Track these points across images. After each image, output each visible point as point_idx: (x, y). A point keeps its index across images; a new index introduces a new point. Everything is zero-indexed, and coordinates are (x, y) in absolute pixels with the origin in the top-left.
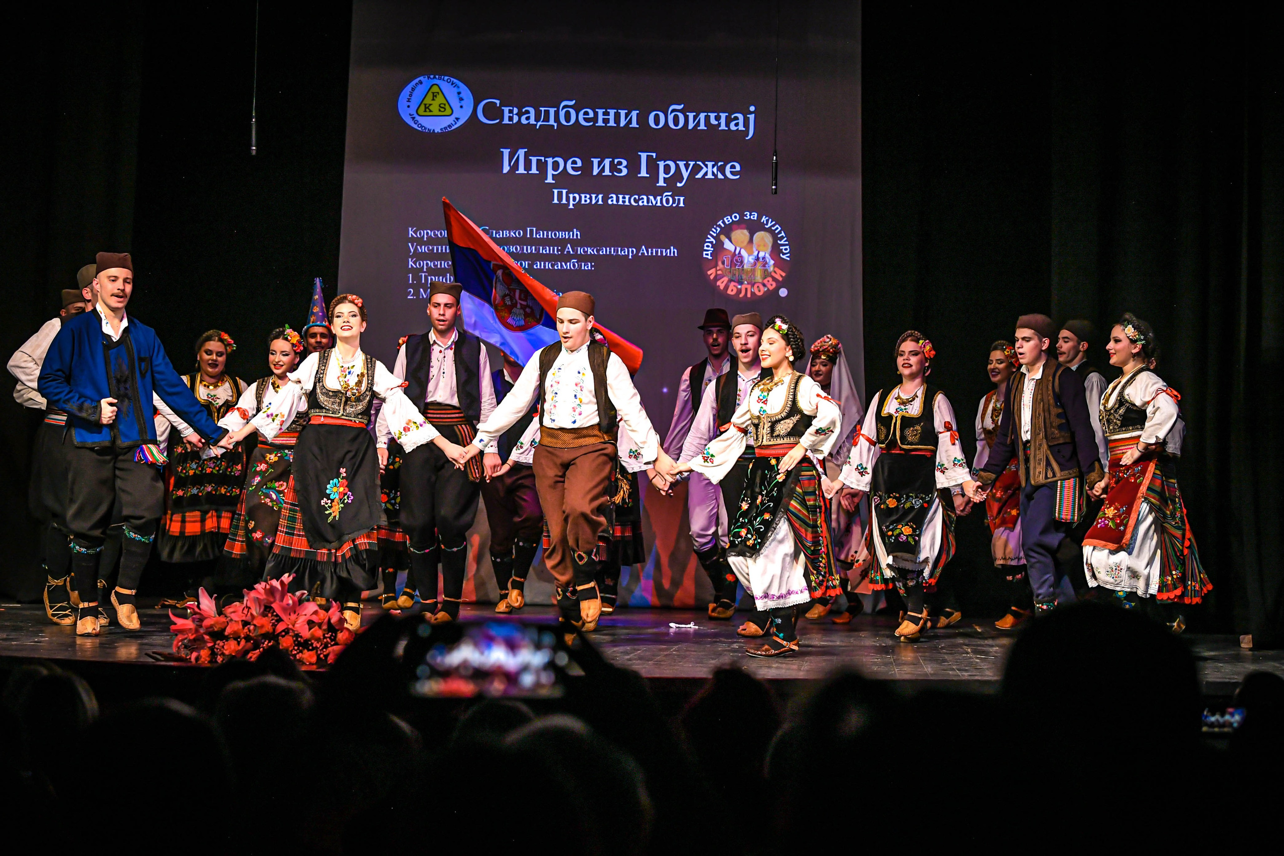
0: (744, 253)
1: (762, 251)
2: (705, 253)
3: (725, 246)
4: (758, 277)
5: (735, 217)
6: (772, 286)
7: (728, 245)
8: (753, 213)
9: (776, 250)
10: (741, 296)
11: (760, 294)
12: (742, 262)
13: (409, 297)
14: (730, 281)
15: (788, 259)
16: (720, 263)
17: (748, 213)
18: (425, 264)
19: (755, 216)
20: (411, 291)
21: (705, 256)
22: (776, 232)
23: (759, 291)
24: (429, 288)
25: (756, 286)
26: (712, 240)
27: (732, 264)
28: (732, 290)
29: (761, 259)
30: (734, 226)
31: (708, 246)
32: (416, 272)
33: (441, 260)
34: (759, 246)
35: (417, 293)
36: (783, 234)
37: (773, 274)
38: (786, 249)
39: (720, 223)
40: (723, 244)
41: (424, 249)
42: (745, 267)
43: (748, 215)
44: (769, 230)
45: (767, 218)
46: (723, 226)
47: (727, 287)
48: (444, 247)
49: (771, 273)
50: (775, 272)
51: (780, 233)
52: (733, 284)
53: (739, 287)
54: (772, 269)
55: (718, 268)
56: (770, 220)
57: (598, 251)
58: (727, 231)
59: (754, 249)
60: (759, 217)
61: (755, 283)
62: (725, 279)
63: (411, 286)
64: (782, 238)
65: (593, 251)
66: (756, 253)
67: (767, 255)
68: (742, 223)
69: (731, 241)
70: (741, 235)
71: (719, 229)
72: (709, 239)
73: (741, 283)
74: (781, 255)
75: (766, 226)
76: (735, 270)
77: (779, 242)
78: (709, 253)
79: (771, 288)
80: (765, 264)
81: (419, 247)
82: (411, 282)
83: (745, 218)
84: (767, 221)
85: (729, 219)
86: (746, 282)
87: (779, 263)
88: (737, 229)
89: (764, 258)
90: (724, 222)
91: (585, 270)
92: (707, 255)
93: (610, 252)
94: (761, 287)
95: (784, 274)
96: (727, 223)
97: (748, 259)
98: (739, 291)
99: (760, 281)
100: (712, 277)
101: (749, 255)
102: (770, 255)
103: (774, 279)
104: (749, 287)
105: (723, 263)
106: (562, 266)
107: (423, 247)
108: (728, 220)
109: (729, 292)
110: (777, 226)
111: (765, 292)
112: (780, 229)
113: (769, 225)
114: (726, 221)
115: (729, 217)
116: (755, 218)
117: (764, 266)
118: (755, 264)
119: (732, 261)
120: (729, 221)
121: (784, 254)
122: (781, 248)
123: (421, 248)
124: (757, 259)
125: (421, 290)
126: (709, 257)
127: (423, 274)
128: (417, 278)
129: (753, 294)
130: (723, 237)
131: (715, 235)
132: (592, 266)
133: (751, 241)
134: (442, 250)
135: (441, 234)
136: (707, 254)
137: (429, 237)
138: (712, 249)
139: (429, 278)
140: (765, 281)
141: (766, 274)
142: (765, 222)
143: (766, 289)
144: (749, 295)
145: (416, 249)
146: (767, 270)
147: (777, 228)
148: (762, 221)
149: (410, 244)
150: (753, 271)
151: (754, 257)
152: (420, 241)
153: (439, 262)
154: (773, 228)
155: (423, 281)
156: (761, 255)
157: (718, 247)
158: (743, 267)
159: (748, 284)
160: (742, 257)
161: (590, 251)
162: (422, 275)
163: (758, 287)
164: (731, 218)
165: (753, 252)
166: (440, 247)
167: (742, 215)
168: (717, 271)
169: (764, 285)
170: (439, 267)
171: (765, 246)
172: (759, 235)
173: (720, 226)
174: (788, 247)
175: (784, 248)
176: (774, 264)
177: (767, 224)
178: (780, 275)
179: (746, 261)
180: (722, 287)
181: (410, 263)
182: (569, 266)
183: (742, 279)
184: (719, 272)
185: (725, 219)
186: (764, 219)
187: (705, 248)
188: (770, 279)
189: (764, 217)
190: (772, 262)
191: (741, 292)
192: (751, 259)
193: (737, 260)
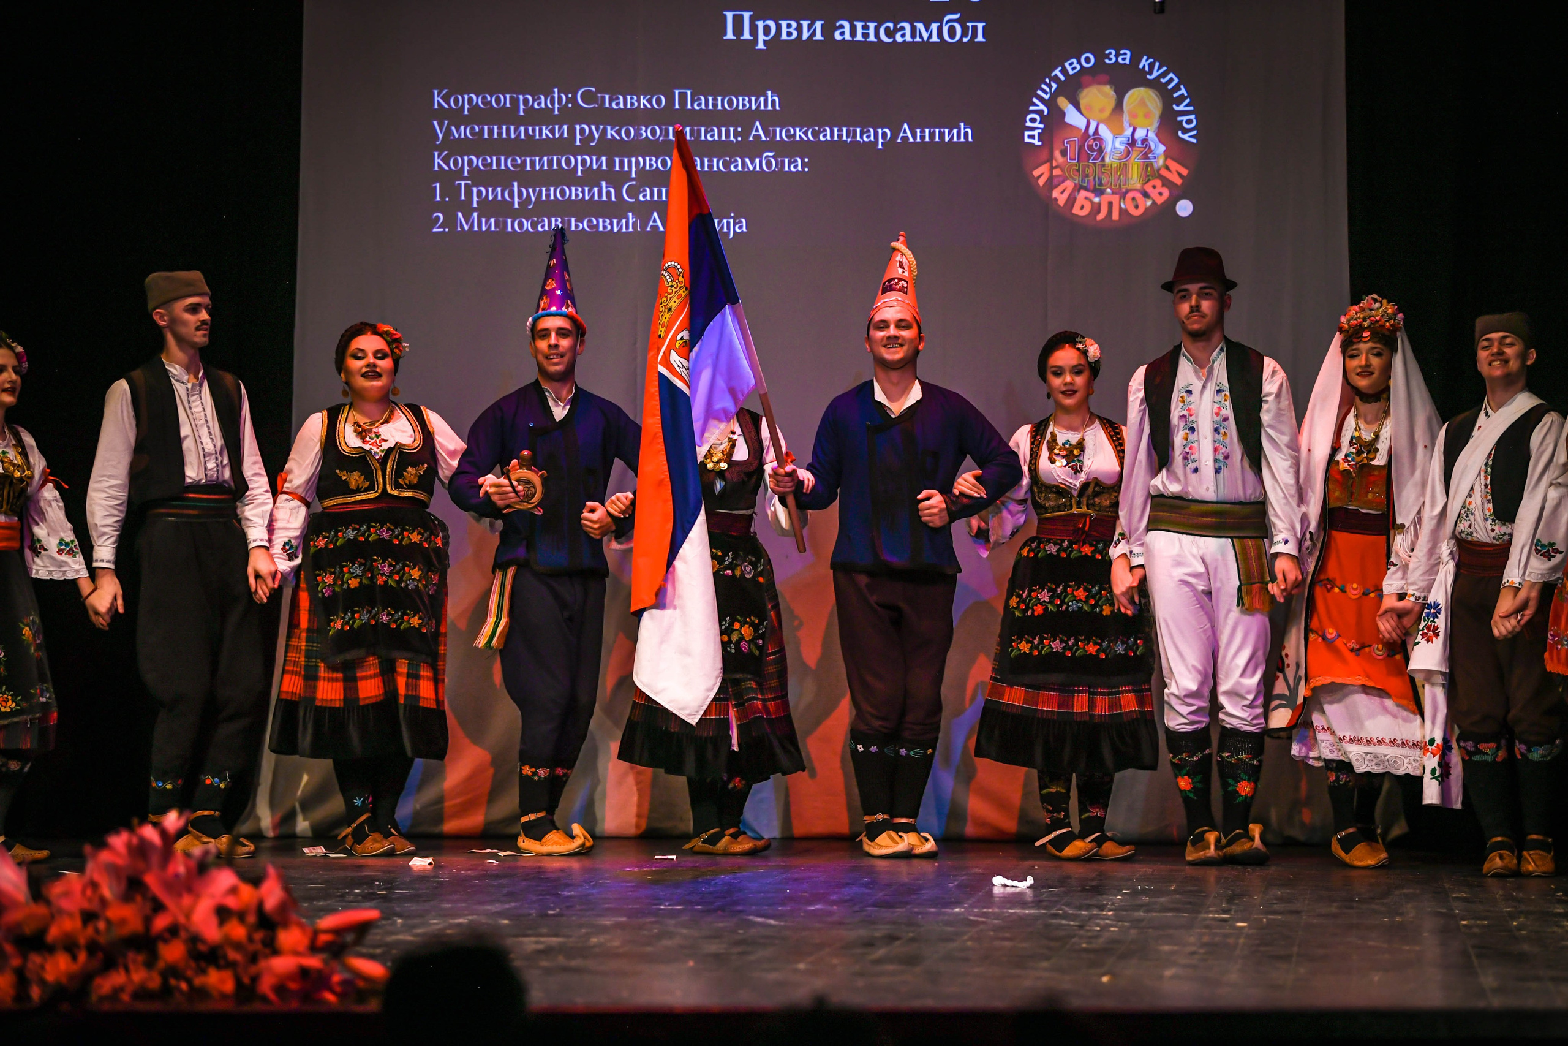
0: (1105, 132)
1: (1142, 127)
2: (1027, 133)
3: (1068, 120)
4: (1134, 178)
5: (1087, 60)
6: (1160, 195)
7: (1073, 118)
8: (1122, 52)
9: (1169, 124)
10: (1100, 217)
11: (1136, 213)
12: (1101, 150)
13: (435, 230)
14: (1079, 188)
15: (1194, 141)
16: (1057, 154)
17: (1113, 52)
18: (465, 162)
19: (1126, 57)
20: (438, 217)
21: (1027, 140)
22: (1170, 87)
23: (1137, 207)
24: (475, 210)
25: (1130, 195)
26: (1042, 107)
27: (1082, 155)
28: (1082, 207)
29: (1139, 144)
30: (1086, 79)
31: (1033, 120)
32: (449, 178)
33: (498, 154)
34: (1134, 116)
35: (450, 221)
36: (1183, 91)
37: (1164, 172)
38: (1189, 121)
39: (1057, 72)
40: (1063, 114)
41: (464, 132)
42: (1107, 160)
43: (1112, 56)
44: (1155, 85)
45: (1151, 60)
46: (1062, 78)
47: (1071, 201)
48: (504, 127)
49: (1159, 170)
50: (1167, 168)
51: (1177, 88)
52: (1083, 193)
53: (1096, 200)
54: (1161, 162)
55: (1054, 164)
56: (1157, 64)
57: (815, 134)
58: (1071, 89)
59: (1126, 124)
60: (1136, 60)
61: (1128, 191)
62: (1069, 184)
63: (439, 207)
64: (1181, 99)
65: (806, 133)
66: (1129, 132)
67: (1152, 135)
68: (1100, 73)
69: (1077, 107)
70: (1098, 96)
71: (1054, 86)
72: (1036, 105)
73: (1100, 192)
74: (1180, 133)
75: (1149, 77)
76: (1088, 166)
77: (1174, 107)
78: (1036, 133)
79: (1160, 201)
80: (1147, 153)
81: (453, 128)
82: (438, 199)
83: (1107, 61)
84: (1151, 66)
85: (1075, 64)
86: (1109, 190)
87: (1177, 150)
88: (1087, 86)
89: (1144, 141)
90: (1064, 71)
91: (791, 171)
92: (1030, 137)
93: (840, 136)
94: (1138, 196)
95: (1185, 172)
96: (1071, 72)
97: (1113, 144)
98: (1096, 209)
99: (1138, 186)
100: (1041, 182)
101: (1116, 136)
102: (1157, 135)
103: (1166, 183)
104: (1115, 199)
105: (1064, 153)
106: (744, 164)
107: (462, 128)
108: (1072, 66)
109: (1076, 210)
110: (1171, 75)
111: (1147, 209)
112: (1176, 80)
113: (1155, 74)
114: (1069, 68)
115: (1074, 61)
116: (1127, 61)
117: (1145, 156)
118: (1128, 153)
119: (1081, 148)
120: (1073, 69)
121: (1185, 131)
122: (1179, 119)
123: (458, 130)
124: (1132, 142)
125: (460, 214)
126: (1036, 142)
127: (463, 183)
128: (450, 190)
129: (1123, 212)
130: (1062, 102)
131: (1047, 97)
132: (803, 165)
133: (1119, 106)
134: (500, 134)
135: (498, 101)
136: (1032, 137)
137: (474, 108)
138: (1042, 126)
139: (475, 189)
140: (1148, 188)
141: (1150, 173)
142: (1147, 69)
143: (1149, 203)
144: (1115, 216)
145: (449, 130)
146: (1152, 165)
147: (1171, 80)
148: (1141, 66)
149: (435, 123)
150: (1124, 167)
151: (1125, 140)
152: (456, 117)
153: (494, 158)
154: (1163, 81)
155: (463, 198)
156: (1140, 134)
157: (1054, 120)
158: (1103, 160)
159: (1113, 193)
160: (1101, 140)
161: (799, 133)
162: (460, 184)
163: (1133, 199)
164: (1079, 62)
165: (1122, 130)
166: (496, 127)
167: (1100, 57)
168: (1052, 168)
169: (1146, 195)
170: (494, 167)
171: (1147, 116)
172: (1135, 96)
173: (1056, 79)
174: (1192, 117)
175: (1185, 118)
176: (1165, 151)
177: (1151, 73)
178: (1177, 173)
179: (1108, 148)
180: (1061, 202)
181: (437, 161)
182: (757, 165)
183: (1101, 184)
184: (1056, 172)
185: (1067, 64)
186: (1144, 62)
187: (1029, 124)
188: (1158, 183)
189: (1145, 58)
190: (1162, 148)
191: (1099, 212)
192: (1120, 144)
193: (1091, 145)
